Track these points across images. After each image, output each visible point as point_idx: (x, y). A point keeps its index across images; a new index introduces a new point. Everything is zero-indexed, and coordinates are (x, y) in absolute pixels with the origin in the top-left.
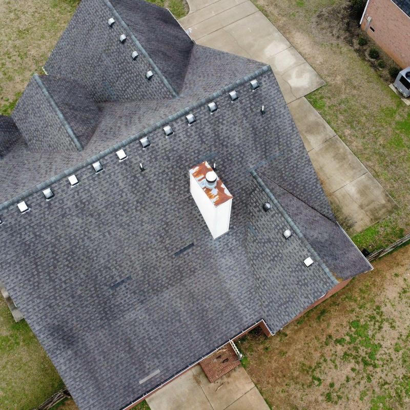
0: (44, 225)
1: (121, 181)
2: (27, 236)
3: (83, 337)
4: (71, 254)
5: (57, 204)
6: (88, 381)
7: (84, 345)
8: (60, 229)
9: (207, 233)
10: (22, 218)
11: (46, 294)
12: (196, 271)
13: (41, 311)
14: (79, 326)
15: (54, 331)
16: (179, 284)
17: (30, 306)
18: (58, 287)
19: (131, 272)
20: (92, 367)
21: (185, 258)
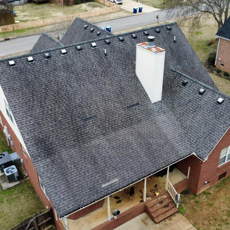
0: (41, 72)
1: (93, 58)
2: (30, 76)
3: (60, 151)
4: (57, 93)
5: (51, 62)
6: (60, 181)
7: (59, 157)
8: (52, 77)
9: (147, 99)
10: (29, 65)
11: (36, 114)
12: (141, 121)
13: (31, 126)
14: (57, 142)
15: (39, 142)
16: (130, 127)
17: (24, 120)
18: (45, 112)
19: (97, 113)
20: (64, 172)
21: (133, 111)
